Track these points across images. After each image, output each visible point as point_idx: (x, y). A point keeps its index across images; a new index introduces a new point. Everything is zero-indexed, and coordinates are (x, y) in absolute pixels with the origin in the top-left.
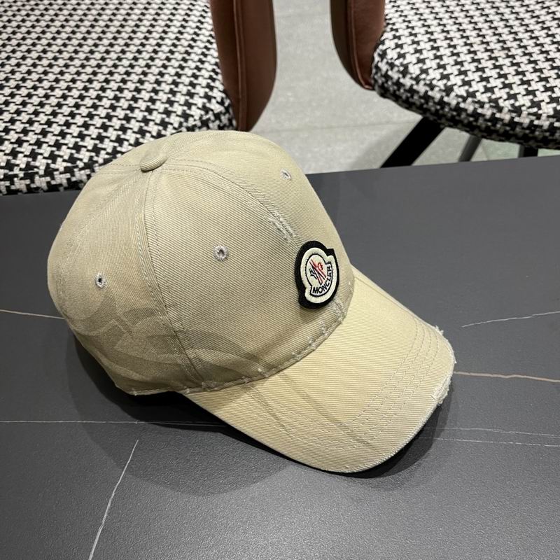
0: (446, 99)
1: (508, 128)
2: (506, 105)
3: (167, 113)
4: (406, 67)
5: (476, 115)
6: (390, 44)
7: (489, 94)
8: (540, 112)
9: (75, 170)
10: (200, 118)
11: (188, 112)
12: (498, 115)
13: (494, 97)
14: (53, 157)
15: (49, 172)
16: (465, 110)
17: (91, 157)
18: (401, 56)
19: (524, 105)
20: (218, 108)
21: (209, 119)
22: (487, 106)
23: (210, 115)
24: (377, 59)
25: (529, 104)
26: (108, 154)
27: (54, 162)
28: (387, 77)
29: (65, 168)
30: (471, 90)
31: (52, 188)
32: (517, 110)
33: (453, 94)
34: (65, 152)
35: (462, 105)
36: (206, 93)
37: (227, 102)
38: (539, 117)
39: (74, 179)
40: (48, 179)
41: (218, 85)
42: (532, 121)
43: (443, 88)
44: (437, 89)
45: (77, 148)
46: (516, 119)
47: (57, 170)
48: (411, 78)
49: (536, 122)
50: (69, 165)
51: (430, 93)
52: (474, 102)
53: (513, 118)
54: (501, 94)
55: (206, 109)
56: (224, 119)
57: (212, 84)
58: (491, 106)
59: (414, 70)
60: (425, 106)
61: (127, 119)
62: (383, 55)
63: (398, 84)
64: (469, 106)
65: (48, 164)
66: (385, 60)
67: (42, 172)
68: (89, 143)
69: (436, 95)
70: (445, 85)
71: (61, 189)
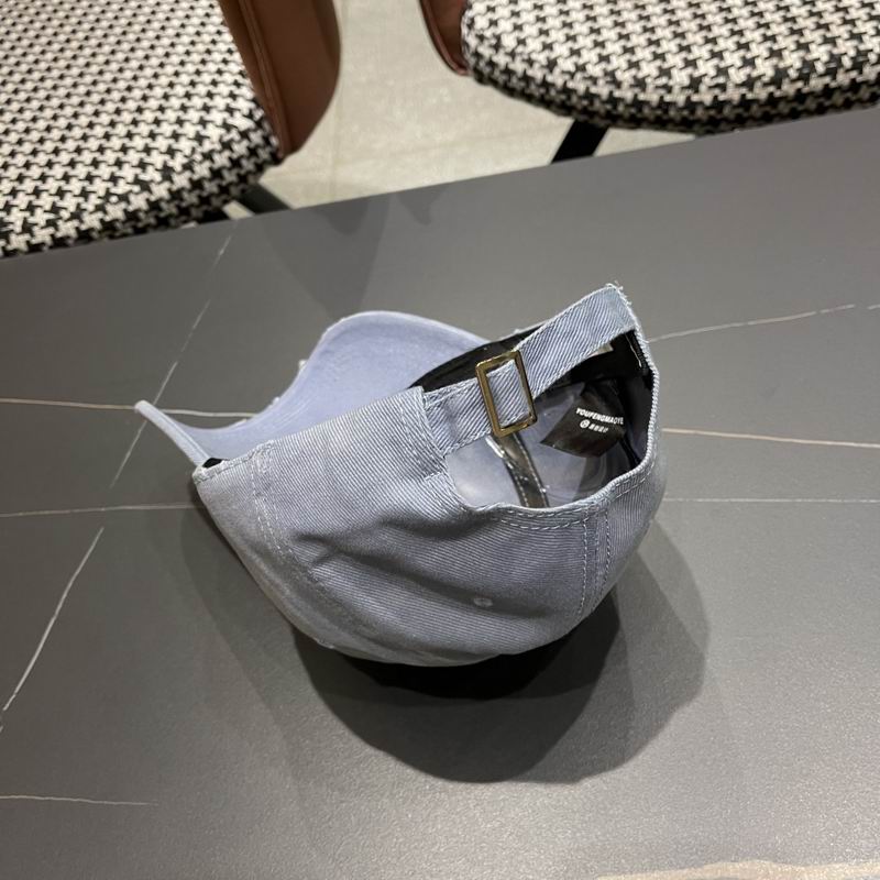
0: (550, 79)
1: (633, 110)
2: (625, 77)
3: (176, 136)
4: (498, 38)
5: (589, 96)
6: (478, 7)
7: (603, 65)
8: (671, 83)
9: (60, 223)
10: (220, 140)
11: (203, 133)
12: (617, 94)
13: (610, 68)
14: (31, 208)
15: (27, 228)
16: (574, 91)
17: (78, 205)
18: (493, 23)
19: (649, 76)
20: (244, 124)
21: (232, 140)
22: (601, 82)
23: (234, 135)
24: (465, 30)
25: (655, 73)
26: (99, 197)
27: (32, 214)
28: (478, 55)
29: (48, 221)
30: (581, 62)
31: (34, 248)
32: (640, 84)
33: (557, 71)
34: (46, 201)
35: (571, 85)
36: (228, 106)
37: (259, 114)
38: (669, 89)
39: (59, 235)
40: (27, 237)
41: (246, 92)
42: (662, 98)
43: (545, 62)
44: (536, 66)
45: (61, 193)
46: (642, 97)
47: (36, 224)
48: (507, 54)
49: (668, 98)
50: (52, 216)
51: (530, 73)
52: (585, 78)
53: (636, 96)
54: (619, 62)
55: (227, 127)
56: (256, 138)
57: (237, 92)
58: (607, 82)
59: (509, 42)
60: (528, 91)
61: (124, 149)
62: (471, 25)
63: (491, 64)
64: (579, 85)
65: (25, 220)
66: (473, 33)
67: (18, 229)
68: (75, 186)
69: (537, 73)
70: (548, 58)
71: (45, 248)
